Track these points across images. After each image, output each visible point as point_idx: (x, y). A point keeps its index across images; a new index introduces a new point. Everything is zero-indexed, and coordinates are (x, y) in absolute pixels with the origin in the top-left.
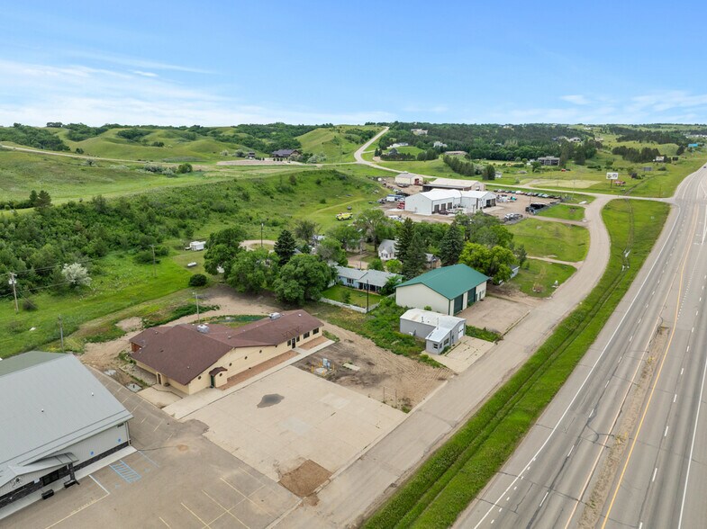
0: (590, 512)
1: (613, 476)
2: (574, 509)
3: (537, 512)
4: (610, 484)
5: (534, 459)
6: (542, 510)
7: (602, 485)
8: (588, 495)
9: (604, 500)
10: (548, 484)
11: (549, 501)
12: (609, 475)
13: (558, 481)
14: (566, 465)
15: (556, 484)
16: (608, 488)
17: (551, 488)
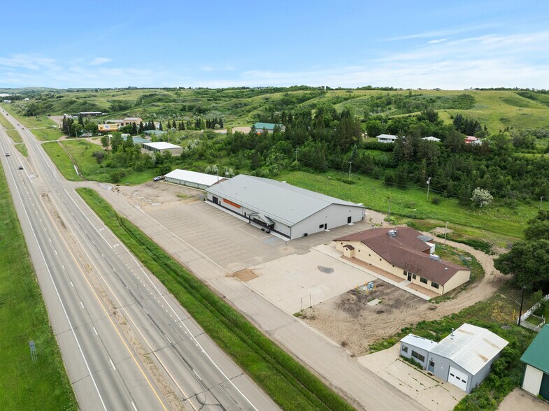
0: (143, 352)
1: (156, 381)
2: (151, 347)
3: (162, 332)
4: (151, 375)
5: (204, 351)
6: (162, 334)
7: (155, 370)
8: (154, 358)
9: (144, 364)
10: (176, 346)
11: (166, 341)
12: (159, 380)
13: (176, 352)
14: (186, 364)
15: (174, 350)
16: (150, 372)
17: (173, 346)
